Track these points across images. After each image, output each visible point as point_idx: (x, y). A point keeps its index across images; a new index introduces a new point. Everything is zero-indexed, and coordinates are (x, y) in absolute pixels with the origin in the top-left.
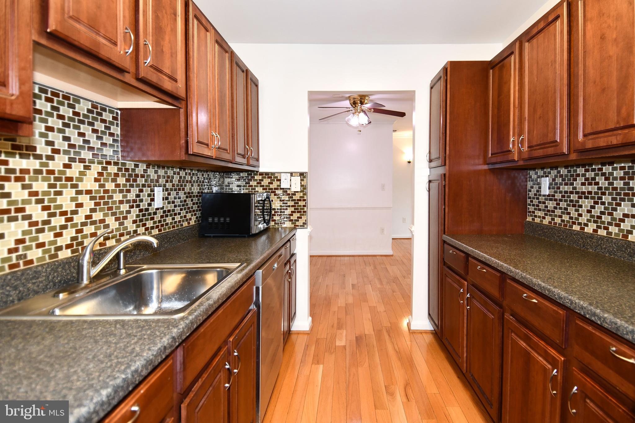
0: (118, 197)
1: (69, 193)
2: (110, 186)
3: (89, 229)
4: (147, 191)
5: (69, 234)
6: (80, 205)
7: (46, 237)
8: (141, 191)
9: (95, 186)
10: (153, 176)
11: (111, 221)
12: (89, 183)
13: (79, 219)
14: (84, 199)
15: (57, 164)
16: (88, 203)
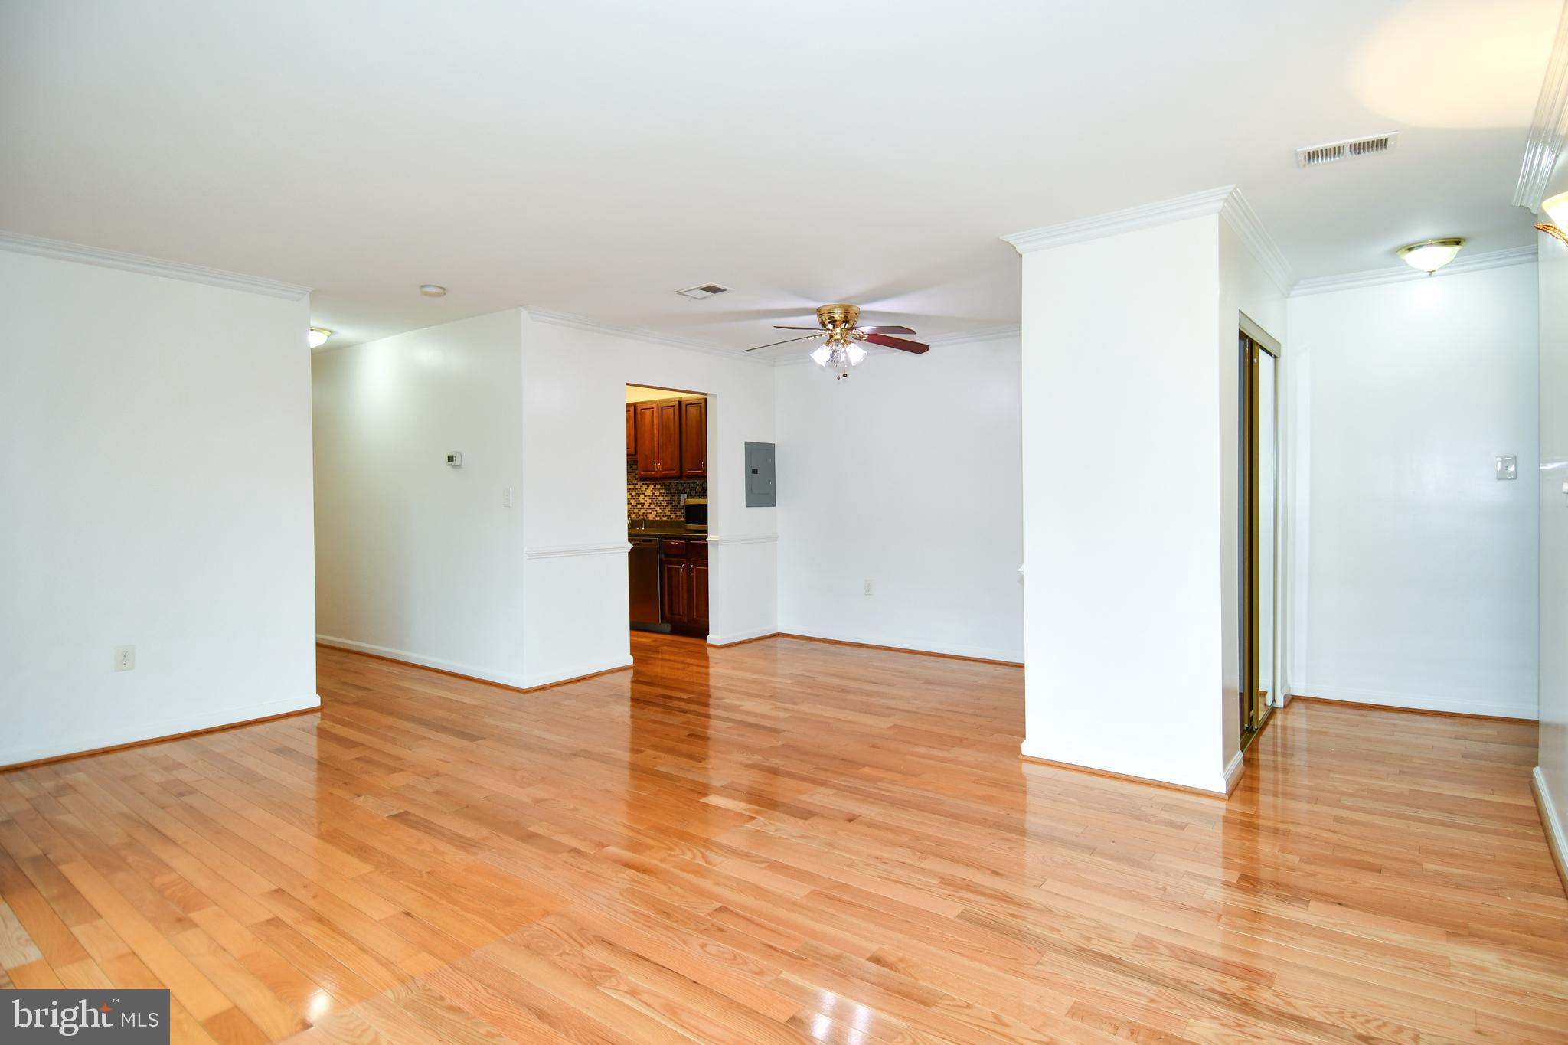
0: (661, 498)
1: (642, 496)
2: (657, 493)
3: (649, 511)
4: (677, 496)
5: (643, 511)
6: (646, 501)
7: (636, 511)
8: (673, 496)
9: (651, 494)
10: (680, 487)
11: (658, 509)
12: (649, 493)
13: (646, 506)
14: (647, 499)
15: (638, 486)
16: (649, 501)
